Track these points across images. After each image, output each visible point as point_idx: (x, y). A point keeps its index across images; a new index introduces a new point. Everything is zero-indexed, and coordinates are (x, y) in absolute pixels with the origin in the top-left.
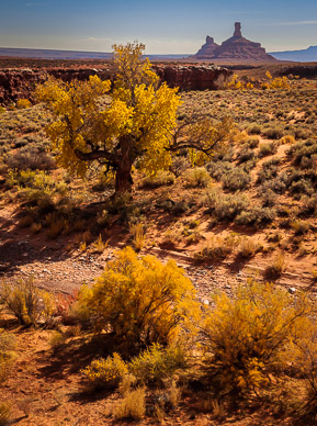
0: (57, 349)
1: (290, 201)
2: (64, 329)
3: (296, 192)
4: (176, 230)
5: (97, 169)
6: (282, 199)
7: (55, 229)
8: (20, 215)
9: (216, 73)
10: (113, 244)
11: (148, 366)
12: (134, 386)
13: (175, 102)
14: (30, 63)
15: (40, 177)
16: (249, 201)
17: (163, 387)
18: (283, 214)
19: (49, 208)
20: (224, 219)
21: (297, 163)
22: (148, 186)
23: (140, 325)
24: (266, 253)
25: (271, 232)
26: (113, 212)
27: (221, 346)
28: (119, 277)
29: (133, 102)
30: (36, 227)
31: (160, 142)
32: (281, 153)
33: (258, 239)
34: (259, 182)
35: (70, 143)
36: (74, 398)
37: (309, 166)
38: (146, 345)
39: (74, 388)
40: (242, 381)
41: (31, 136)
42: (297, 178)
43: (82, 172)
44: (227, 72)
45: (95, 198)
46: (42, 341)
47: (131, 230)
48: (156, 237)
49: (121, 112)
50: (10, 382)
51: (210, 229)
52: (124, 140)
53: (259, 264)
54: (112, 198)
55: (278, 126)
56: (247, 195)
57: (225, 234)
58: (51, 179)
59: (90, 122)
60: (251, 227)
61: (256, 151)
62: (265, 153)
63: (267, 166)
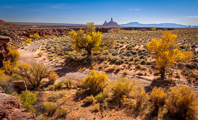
0: (77, 94)
1: (127, 57)
2: (78, 89)
3: (128, 55)
4: (102, 65)
5: (83, 51)
6: (125, 57)
7: (74, 65)
8: (66, 61)
9: (108, 29)
10: (88, 68)
11: (99, 98)
12: (96, 103)
13: (101, 35)
14: (66, 27)
15: (70, 53)
16: (118, 57)
17: (103, 102)
18: (126, 60)
19: (72, 60)
20: (113, 62)
21: (128, 49)
22: (95, 54)
23: (96, 88)
24: (123, 69)
25: (124, 65)
26: (87, 60)
27: (116, 92)
28: (91, 77)
29: (91, 35)
30: (70, 64)
31: (98, 45)
32: (124, 47)
33: (121, 66)
34: (120, 53)
35: (77, 45)
36: (82, 106)
37: (131, 50)
38: (98, 92)
39: (82, 104)
40: (122, 101)
41: (67, 43)
42: (128, 52)
43: (80, 51)
44: (110, 29)
45: (83, 57)
46: (73, 92)
47: (92, 65)
48: (97, 66)
49: (89, 38)
50: (66, 103)
51: (110, 64)
52: (89, 44)
53: (121, 72)
54: (87, 57)
55: (123, 41)
56: (117, 56)
57: (113, 65)
58: (72, 53)
59: (82, 40)
60: (119, 64)
61: (119, 46)
62: (121, 47)
63: (121, 50)
